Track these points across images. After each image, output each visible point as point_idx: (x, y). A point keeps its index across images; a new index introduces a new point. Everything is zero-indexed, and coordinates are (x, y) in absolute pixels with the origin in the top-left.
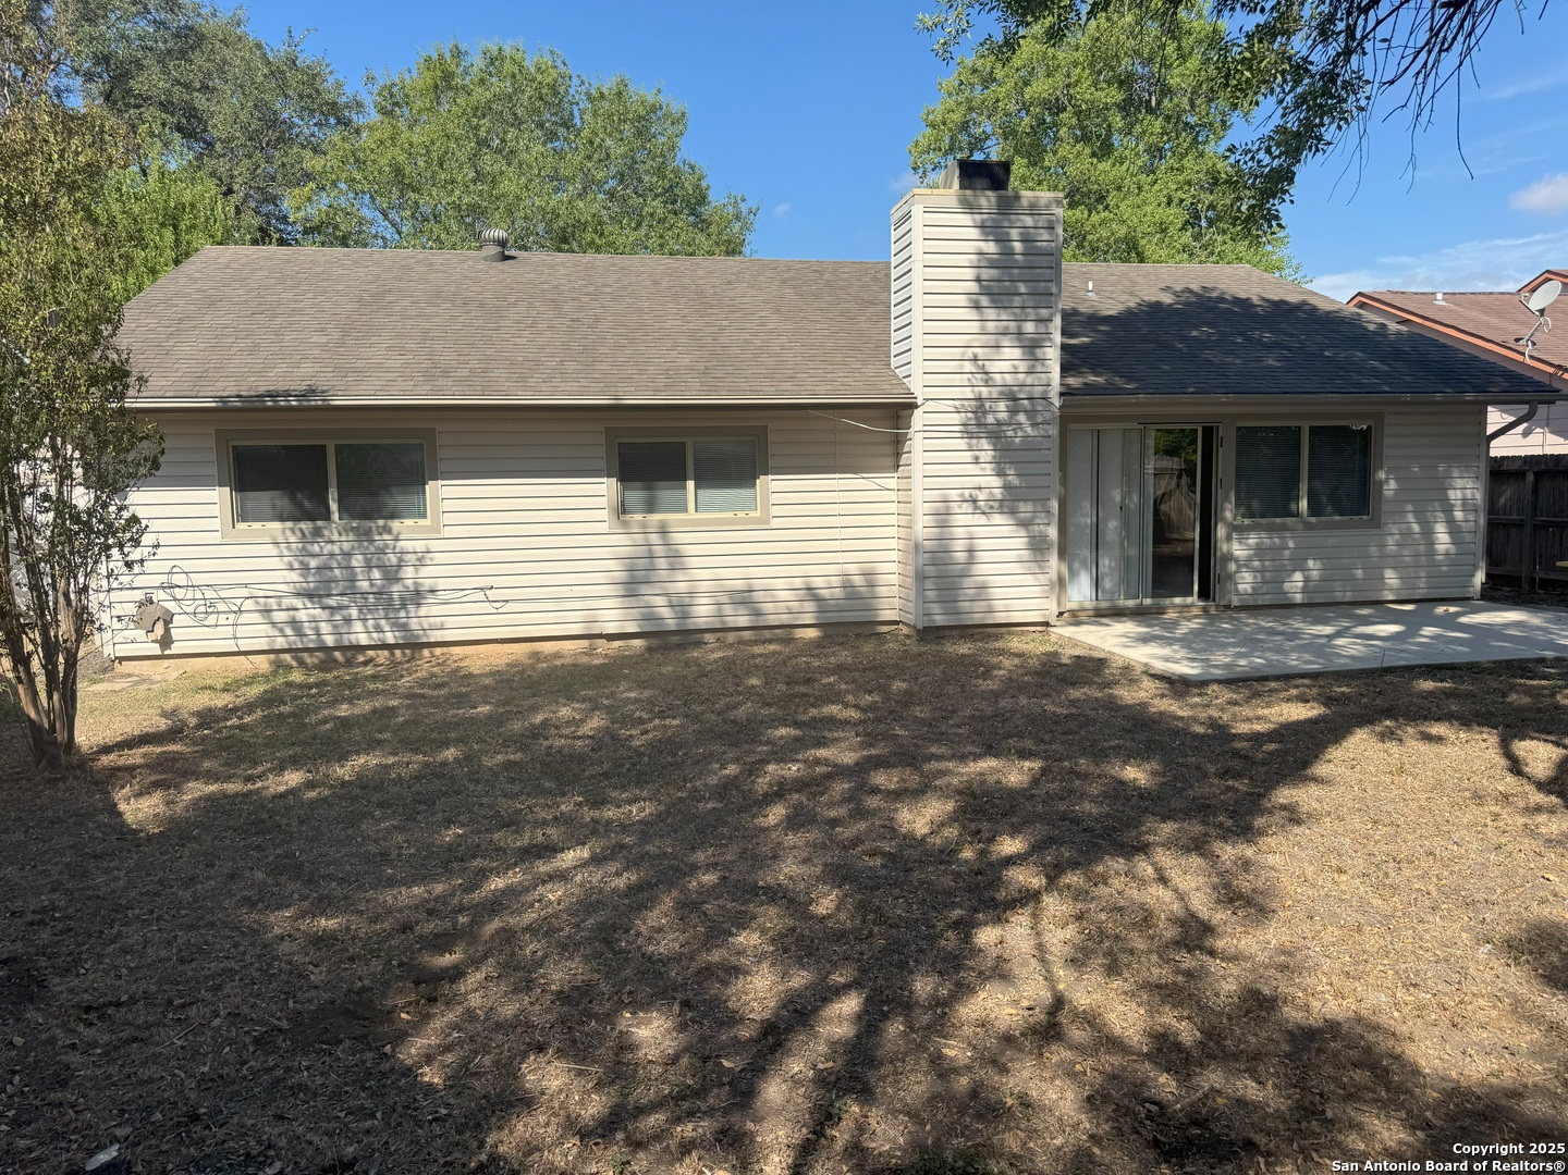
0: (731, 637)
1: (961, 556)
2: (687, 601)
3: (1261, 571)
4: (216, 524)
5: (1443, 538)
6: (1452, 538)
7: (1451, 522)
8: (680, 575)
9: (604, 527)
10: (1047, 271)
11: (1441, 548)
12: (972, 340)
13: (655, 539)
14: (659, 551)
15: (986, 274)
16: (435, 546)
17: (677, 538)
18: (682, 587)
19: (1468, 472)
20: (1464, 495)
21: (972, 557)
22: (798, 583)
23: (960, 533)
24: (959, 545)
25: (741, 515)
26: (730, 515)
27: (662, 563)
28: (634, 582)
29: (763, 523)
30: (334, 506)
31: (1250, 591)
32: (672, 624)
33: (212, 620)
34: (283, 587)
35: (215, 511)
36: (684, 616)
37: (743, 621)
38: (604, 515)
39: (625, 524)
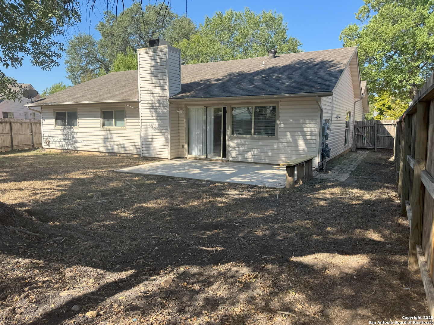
0: (122, 155)
1: (150, 140)
2: (113, 146)
3: (239, 151)
4: (53, 126)
5: (302, 145)
6: (305, 145)
7: (305, 140)
8: (112, 140)
9: (100, 129)
10: (164, 66)
11: (301, 149)
12: (150, 85)
13: (108, 132)
14: (109, 134)
15: (152, 68)
16: (78, 131)
17: (112, 132)
18: (112, 143)
19: (312, 121)
20: (311, 130)
21: (152, 140)
22: (133, 144)
23: (150, 134)
24: (150, 137)
25: (122, 127)
26: (120, 127)
27: (109, 137)
28: (105, 141)
29: (125, 130)
30: (67, 124)
31: (235, 157)
32: (111, 151)
33: (54, 143)
34: (61, 138)
35: (53, 123)
36: (113, 149)
37: (123, 152)
38: (99, 126)
39: (104, 129)
